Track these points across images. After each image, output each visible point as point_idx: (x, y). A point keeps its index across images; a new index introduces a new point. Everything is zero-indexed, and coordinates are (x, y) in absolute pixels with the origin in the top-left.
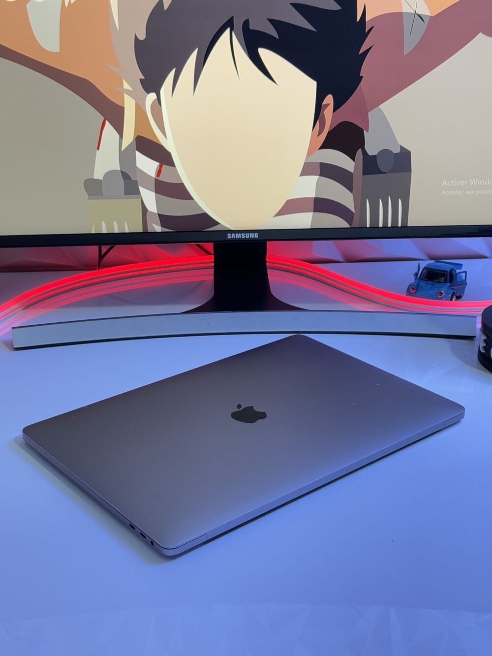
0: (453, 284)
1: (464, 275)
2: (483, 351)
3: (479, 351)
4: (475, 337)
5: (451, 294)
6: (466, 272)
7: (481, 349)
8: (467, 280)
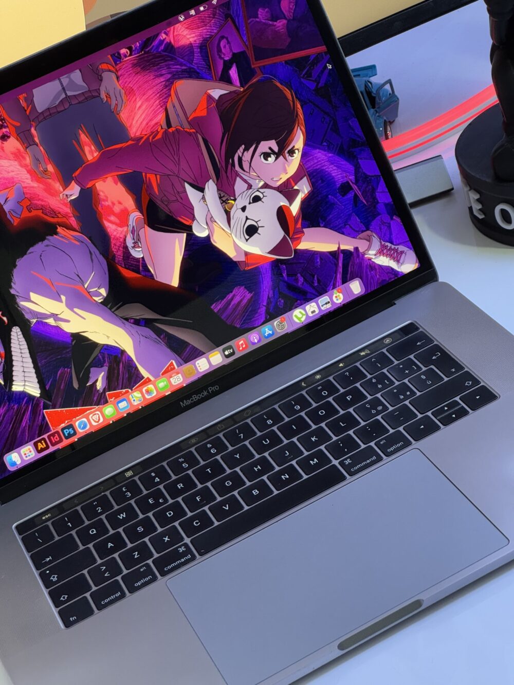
0: (379, 108)
1: (388, 87)
2: (481, 216)
3: (474, 218)
4: (453, 189)
5: (383, 125)
6: (389, 82)
7: (476, 213)
8: (396, 93)
